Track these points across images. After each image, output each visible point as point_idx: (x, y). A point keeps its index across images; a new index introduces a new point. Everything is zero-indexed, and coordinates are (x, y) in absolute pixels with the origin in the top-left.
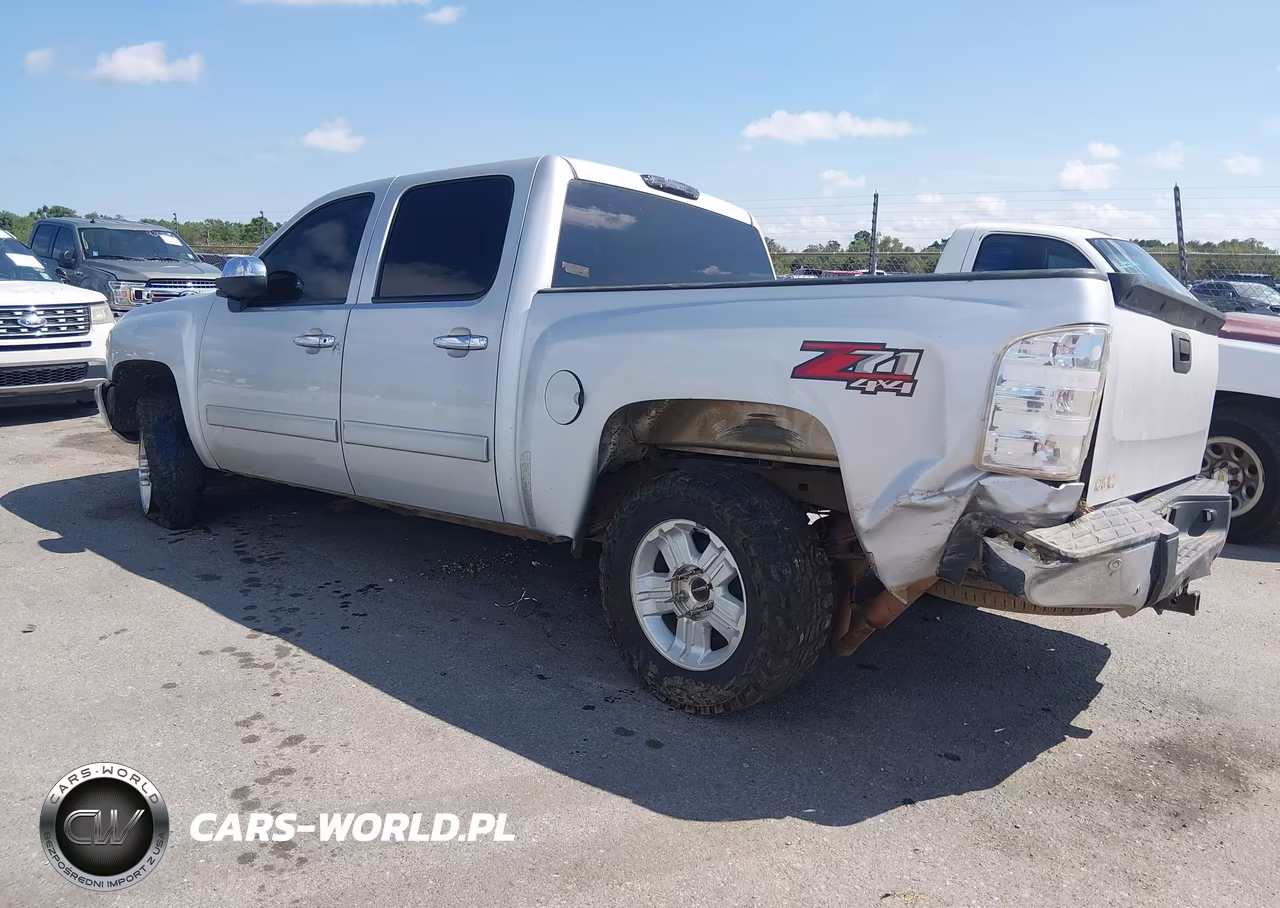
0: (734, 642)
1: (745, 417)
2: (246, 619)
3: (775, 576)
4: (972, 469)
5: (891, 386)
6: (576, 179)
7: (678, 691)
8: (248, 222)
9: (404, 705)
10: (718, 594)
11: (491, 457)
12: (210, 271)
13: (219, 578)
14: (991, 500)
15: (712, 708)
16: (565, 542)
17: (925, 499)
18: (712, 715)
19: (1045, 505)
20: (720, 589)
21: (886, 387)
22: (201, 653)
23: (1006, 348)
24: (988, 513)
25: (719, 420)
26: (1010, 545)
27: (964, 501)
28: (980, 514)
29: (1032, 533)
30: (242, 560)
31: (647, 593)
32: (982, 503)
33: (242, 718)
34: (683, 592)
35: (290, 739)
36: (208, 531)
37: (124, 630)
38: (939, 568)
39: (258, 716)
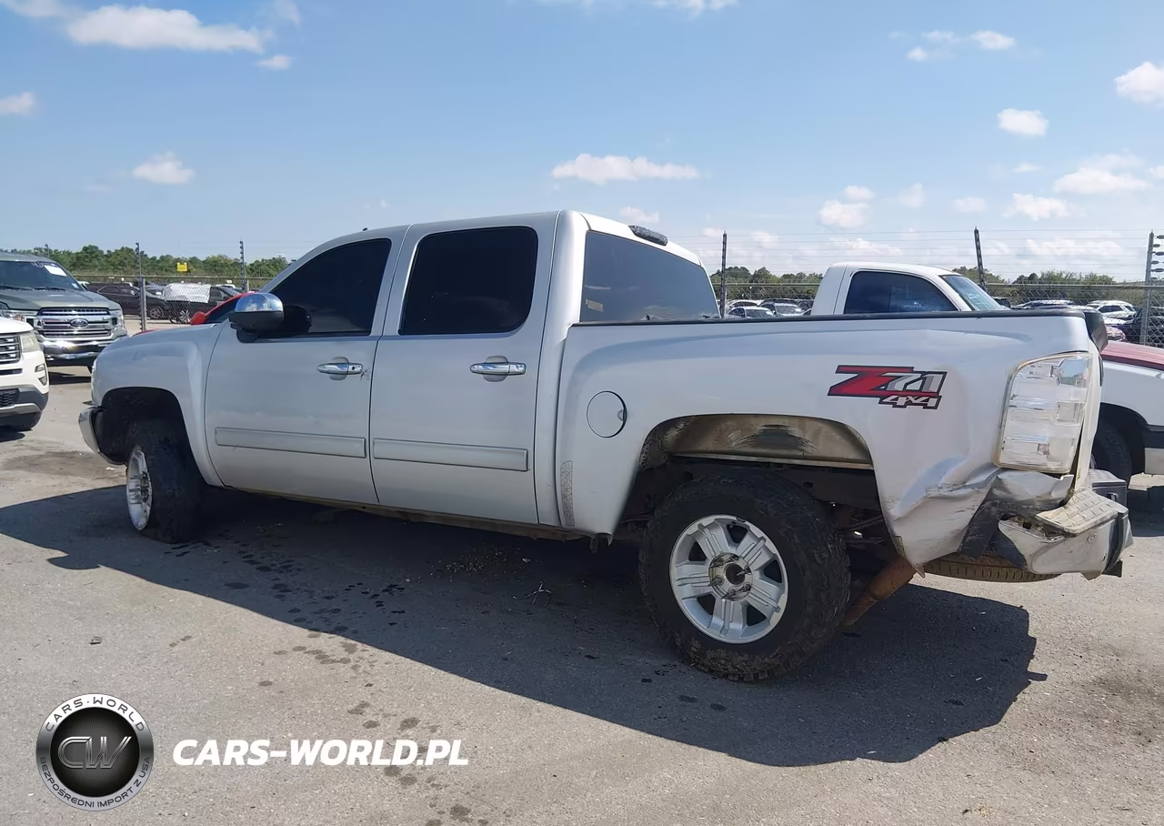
0: (775, 619)
1: (759, 427)
2: (296, 621)
3: (818, 560)
4: (991, 466)
5: (918, 401)
6: (590, 230)
7: (723, 662)
8: (80, 250)
9: (487, 687)
10: (755, 578)
11: (531, 467)
12: (99, 300)
13: (246, 586)
14: (1005, 490)
15: (756, 676)
16: (602, 537)
17: (951, 491)
18: (756, 680)
19: (1050, 493)
20: (758, 572)
21: (914, 401)
22: (275, 653)
23: (1017, 370)
24: (1004, 501)
25: (734, 430)
26: (1019, 525)
27: (985, 492)
28: (998, 502)
29: (1041, 515)
30: (258, 569)
31: (685, 580)
32: (997, 492)
33: (351, 707)
34: (717, 577)
35: (405, 721)
36: (207, 544)
37: (189, 637)
38: (962, 547)
39: (364, 705)
